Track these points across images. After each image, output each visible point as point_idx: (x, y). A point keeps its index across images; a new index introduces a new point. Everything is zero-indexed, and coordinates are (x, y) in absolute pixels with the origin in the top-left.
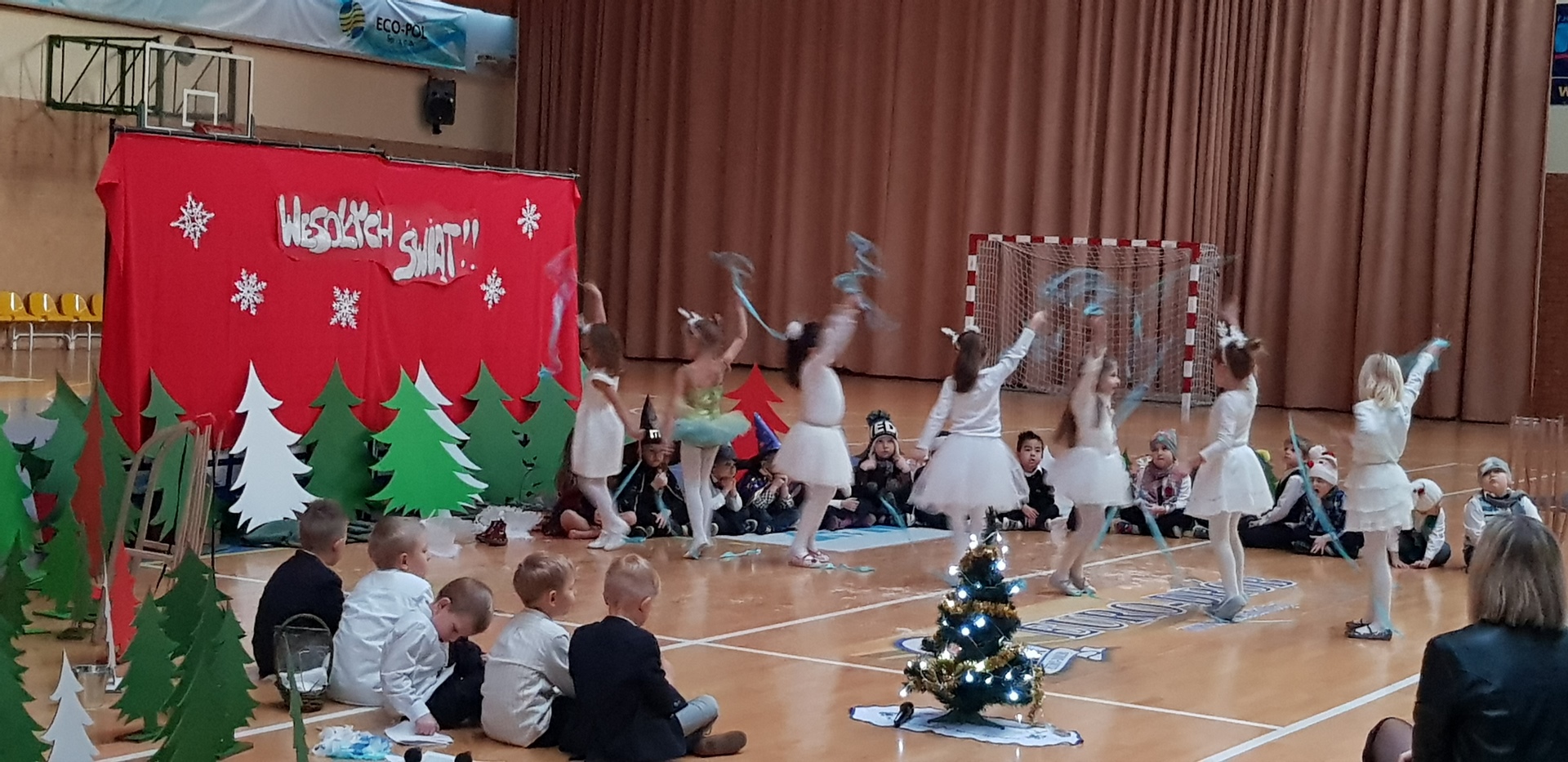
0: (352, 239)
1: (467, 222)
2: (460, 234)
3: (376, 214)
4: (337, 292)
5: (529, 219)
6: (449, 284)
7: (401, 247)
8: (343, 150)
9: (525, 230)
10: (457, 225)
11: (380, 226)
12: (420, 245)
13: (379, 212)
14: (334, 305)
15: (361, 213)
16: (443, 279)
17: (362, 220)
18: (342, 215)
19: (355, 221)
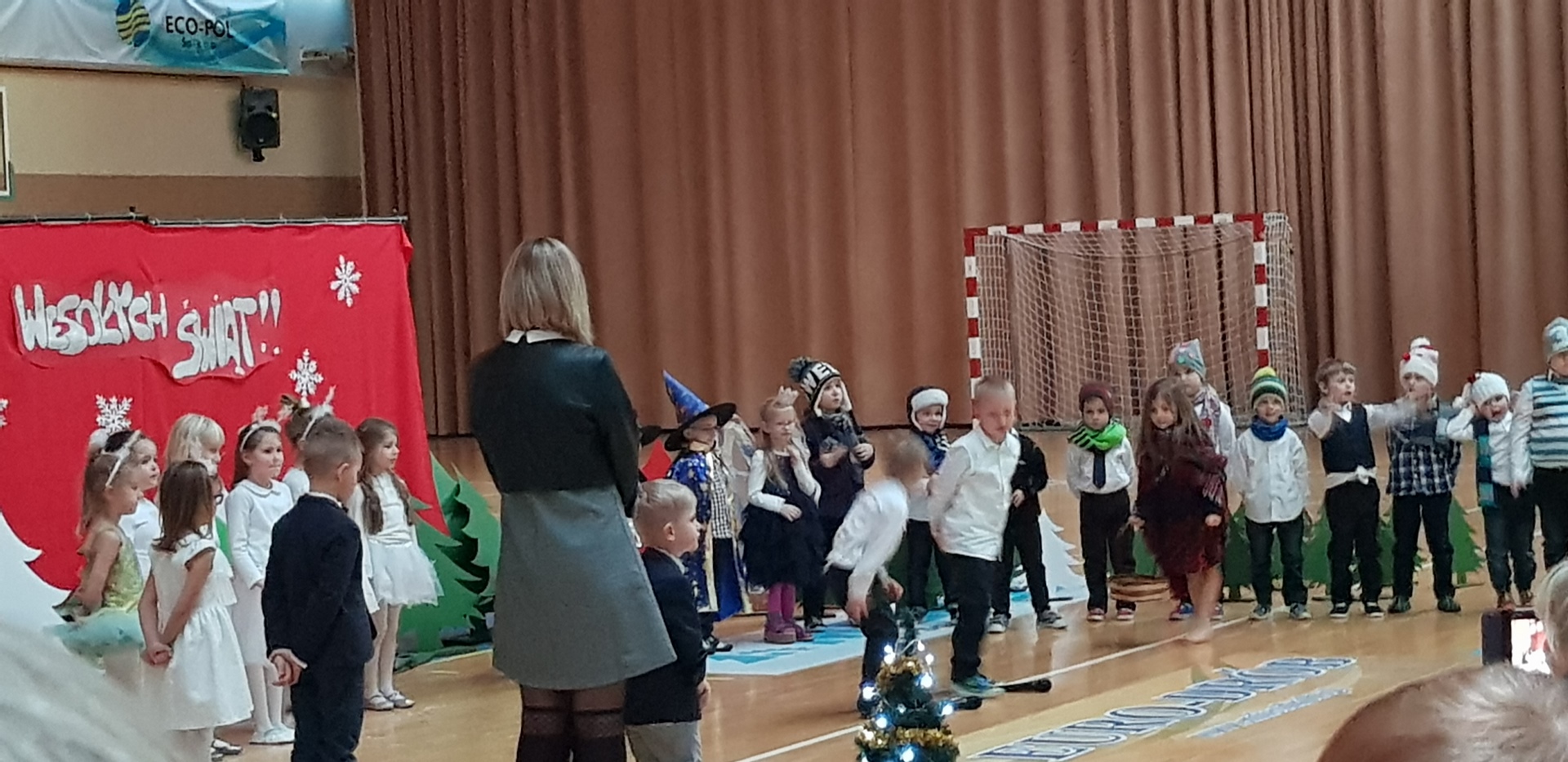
0: (114, 331)
1: (263, 294)
2: (255, 309)
3: (143, 296)
4: (101, 401)
5: (346, 281)
6: (247, 377)
7: (179, 336)
8: (93, 219)
9: (341, 295)
10: (252, 299)
11: (149, 311)
12: (205, 330)
13: (147, 294)
14: (98, 420)
15: (122, 296)
16: (239, 370)
17: (126, 306)
18: (98, 302)
19: (115, 310)
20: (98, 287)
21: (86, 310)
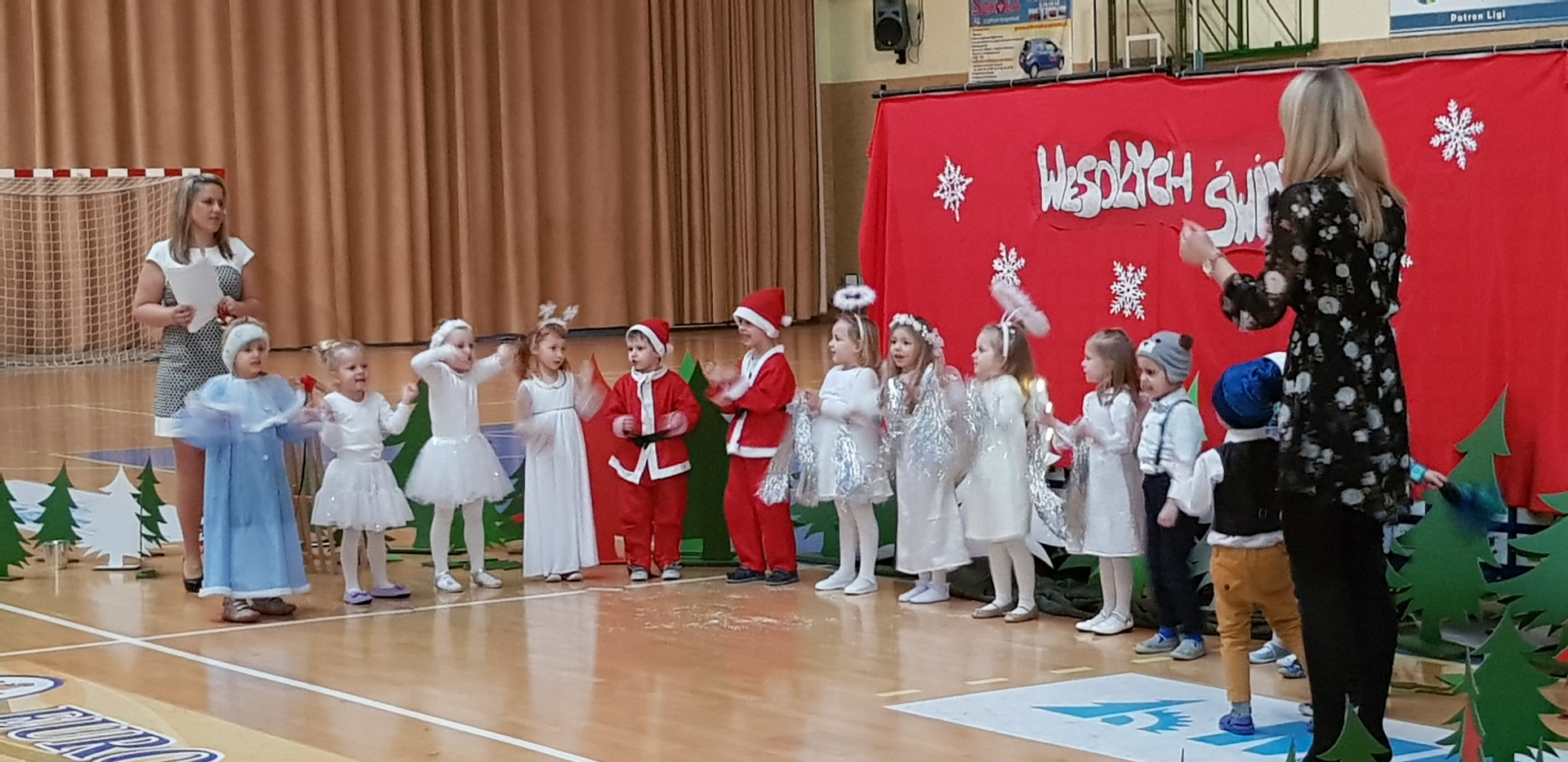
0: (1132, 194)
3: (1166, 157)
4: (1119, 269)
7: (1207, 202)
8: (1111, 75)
11: (1171, 173)
12: (1242, 196)
13: (1170, 155)
14: (1113, 287)
15: (1143, 158)
17: (1146, 167)
18: (1116, 162)
19: (1135, 172)
20: (1114, 147)
21: (1104, 171)
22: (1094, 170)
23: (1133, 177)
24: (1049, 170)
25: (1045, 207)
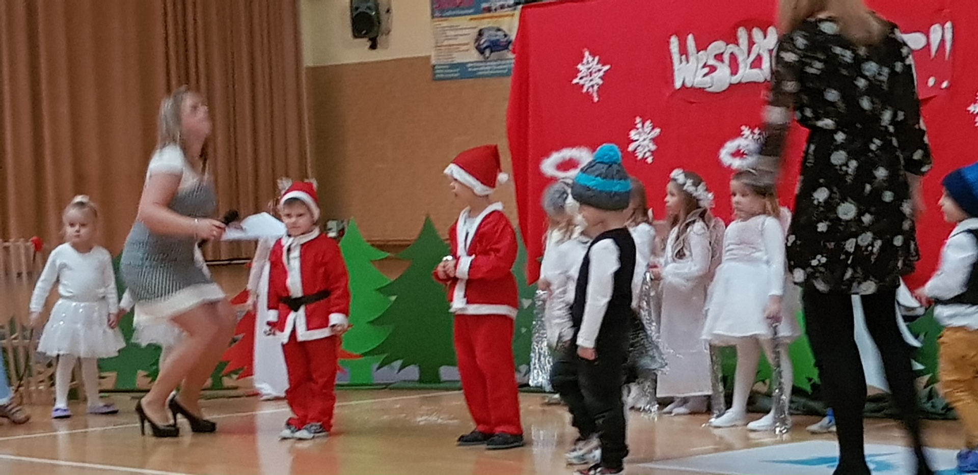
0: (757, 71)
4: (747, 131)
15: (767, 39)
18: (744, 47)
19: (761, 52)
20: (742, 33)
21: (732, 54)
22: (722, 54)
23: (759, 58)
24: (681, 55)
25: (678, 85)
